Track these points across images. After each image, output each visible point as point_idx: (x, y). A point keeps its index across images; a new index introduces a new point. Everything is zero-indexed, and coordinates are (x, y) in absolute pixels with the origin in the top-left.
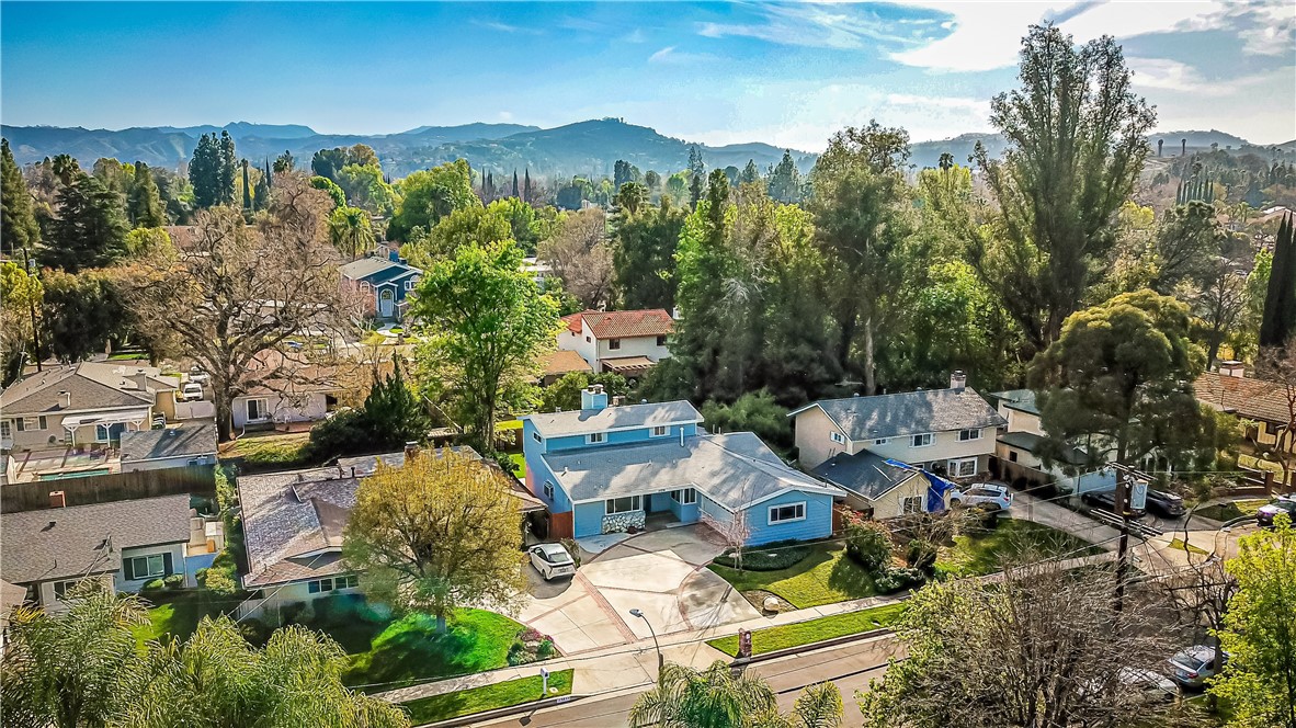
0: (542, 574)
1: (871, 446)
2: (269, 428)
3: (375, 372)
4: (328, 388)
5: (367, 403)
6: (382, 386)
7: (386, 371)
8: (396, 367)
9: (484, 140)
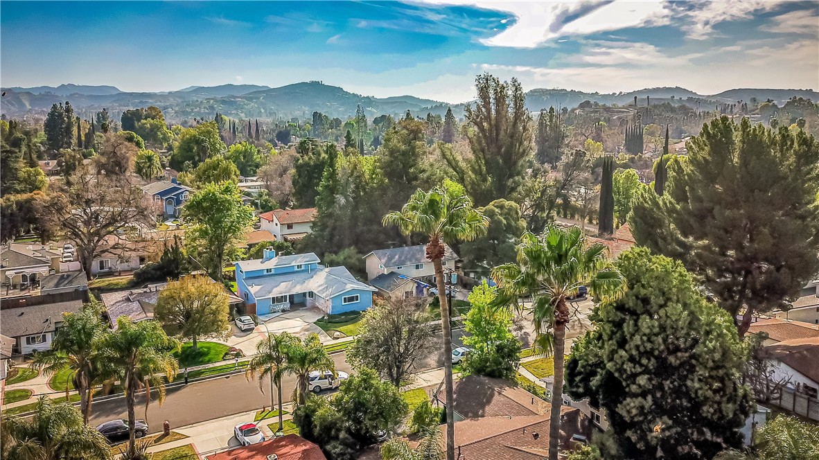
0: (240, 328)
1: (395, 270)
2: (111, 273)
3: (165, 244)
4: (141, 253)
5: (162, 258)
6: (169, 250)
7: (171, 243)
8: (176, 241)
9: (233, 96)
